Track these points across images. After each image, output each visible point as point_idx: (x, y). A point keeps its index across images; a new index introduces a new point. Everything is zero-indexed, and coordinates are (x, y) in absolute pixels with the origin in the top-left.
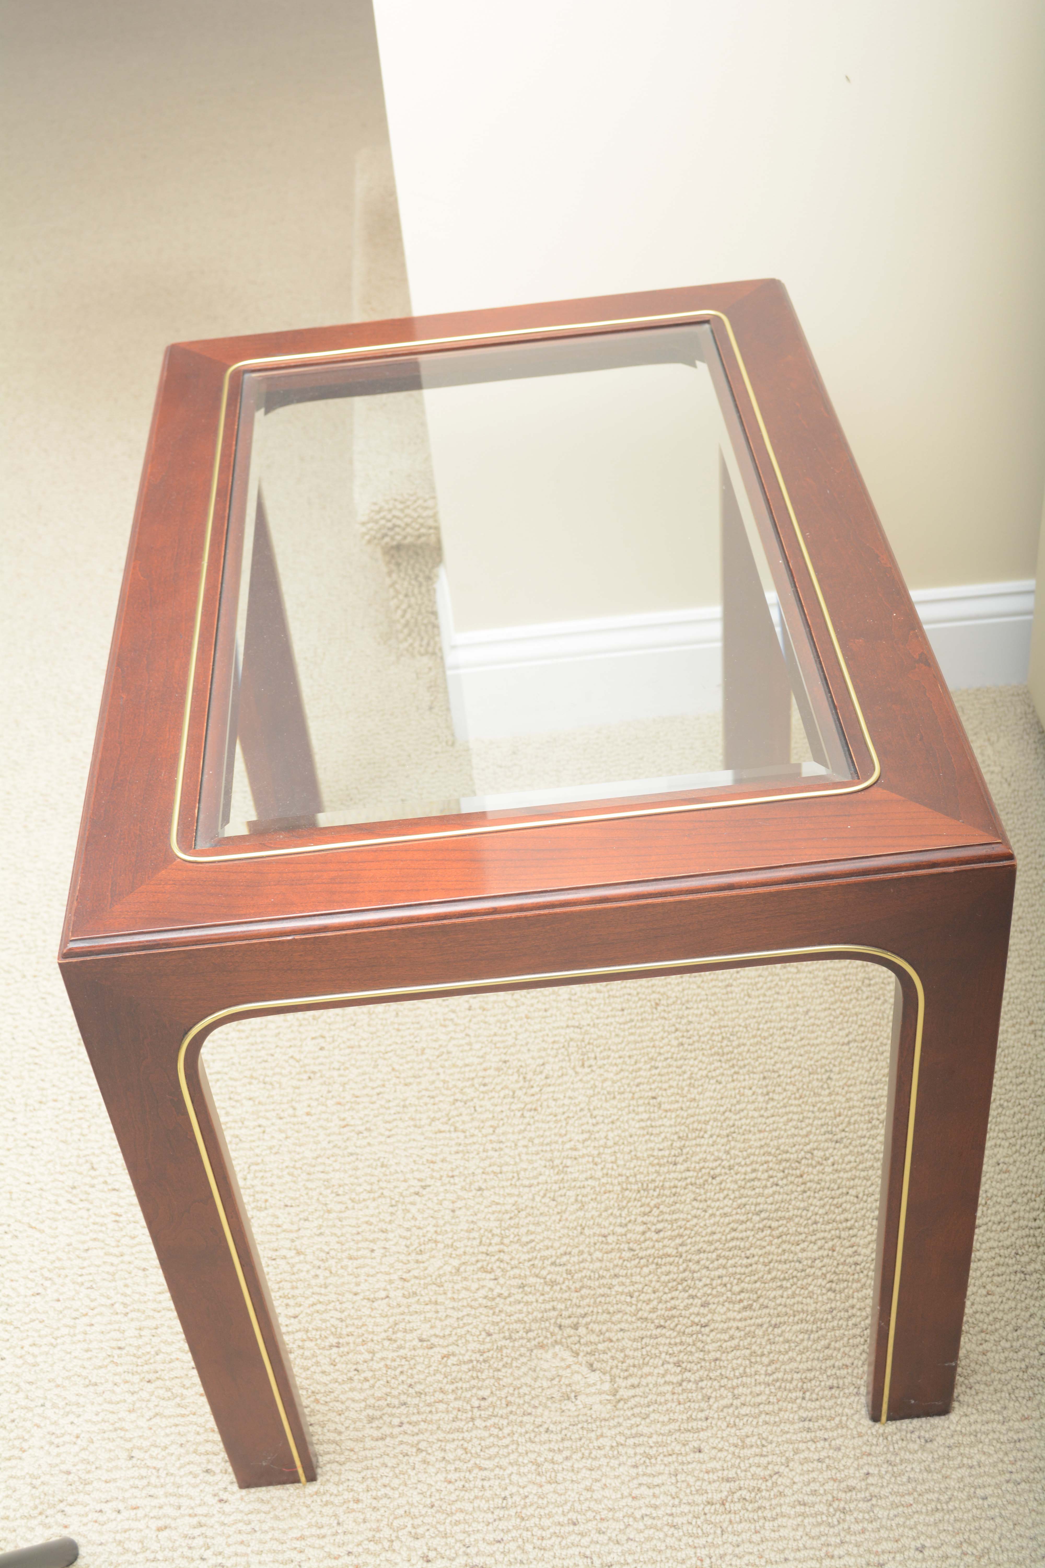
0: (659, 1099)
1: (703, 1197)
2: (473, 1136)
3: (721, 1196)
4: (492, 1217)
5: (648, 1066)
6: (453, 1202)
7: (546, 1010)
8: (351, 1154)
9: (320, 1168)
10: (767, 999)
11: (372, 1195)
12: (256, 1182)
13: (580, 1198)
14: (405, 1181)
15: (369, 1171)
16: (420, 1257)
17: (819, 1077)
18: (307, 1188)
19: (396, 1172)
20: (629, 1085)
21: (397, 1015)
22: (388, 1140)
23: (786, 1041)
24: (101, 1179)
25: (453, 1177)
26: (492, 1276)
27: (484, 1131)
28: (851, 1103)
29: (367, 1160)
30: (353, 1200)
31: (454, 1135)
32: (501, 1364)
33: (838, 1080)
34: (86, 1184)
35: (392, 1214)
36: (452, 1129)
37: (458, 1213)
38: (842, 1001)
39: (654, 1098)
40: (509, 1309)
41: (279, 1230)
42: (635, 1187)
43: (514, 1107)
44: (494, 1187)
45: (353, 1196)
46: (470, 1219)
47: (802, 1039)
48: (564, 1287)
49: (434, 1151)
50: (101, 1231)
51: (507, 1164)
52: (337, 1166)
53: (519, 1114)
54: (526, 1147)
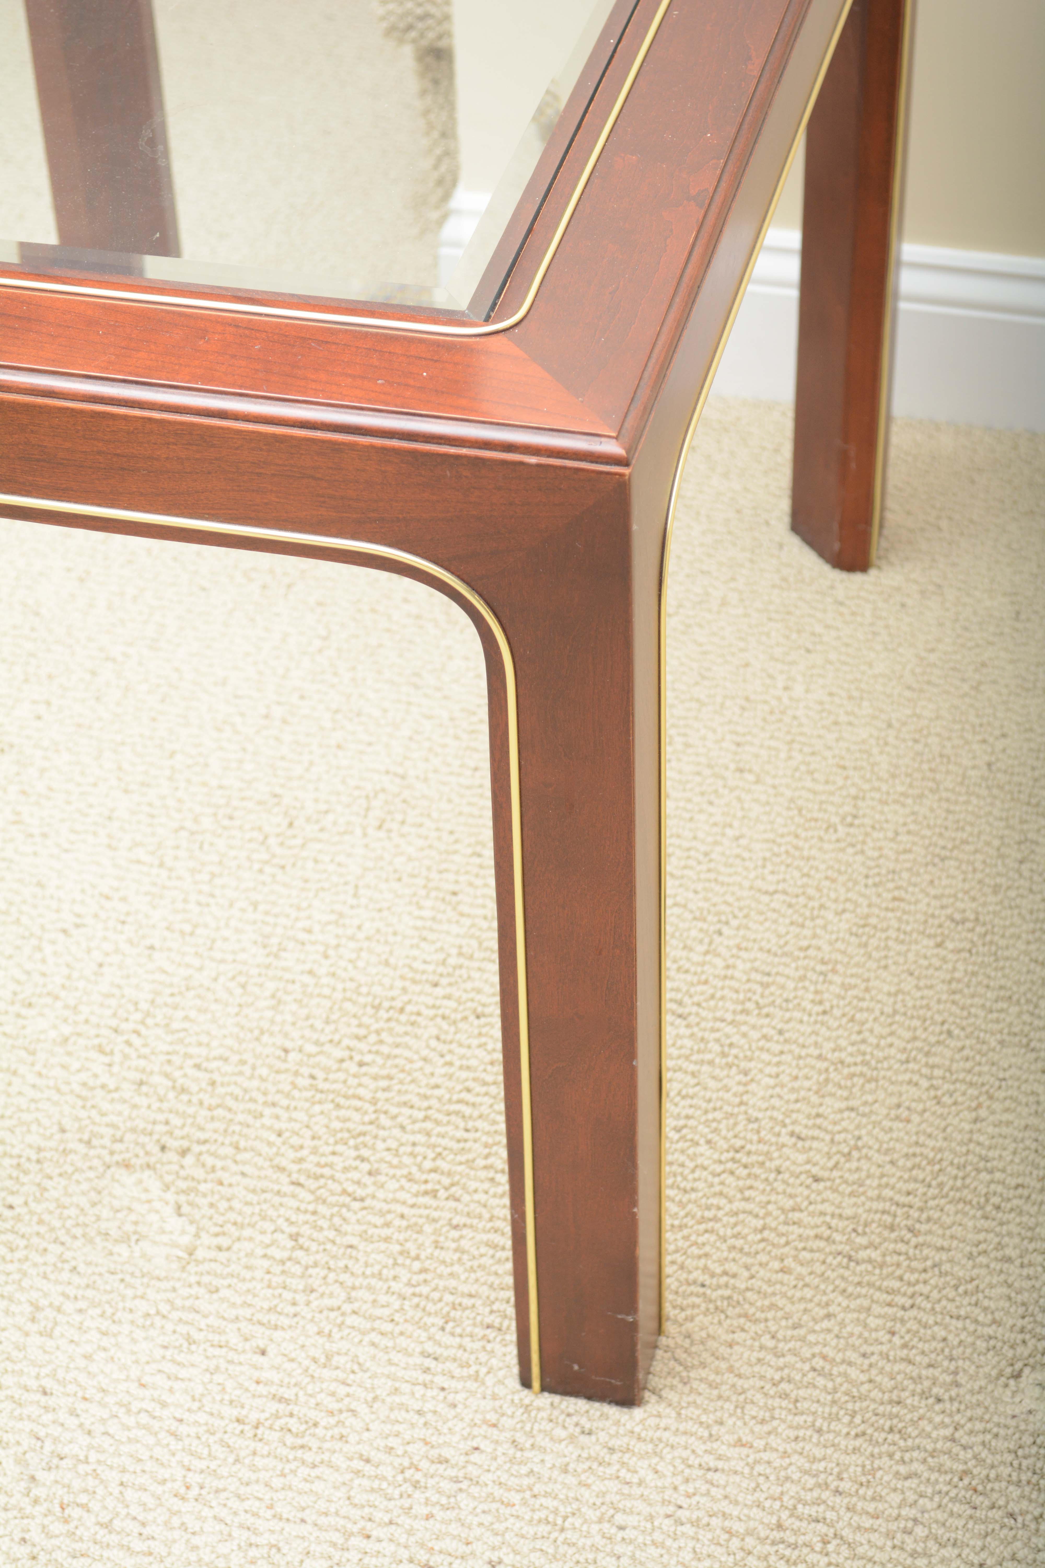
0: (460, 897)
1: (449, 1037)
2: (179, 878)
3: (475, 1042)
4: (146, 986)
5: (469, 851)
6: (107, 954)
7: (370, 744)
10: (689, 806)
13: (279, 994)
14: (58, 911)
16: (24, 1011)
17: (705, 926)
19: (52, 897)
20: (429, 869)
21: (163, 701)
22: (64, 855)
23: (685, 867)
25: (123, 922)
26: (107, 1060)
27: (198, 876)
28: (730, 972)
31: (154, 870)
32: (57, 1171)
33: (729, 938)
35: (18, 948)
36: (156, 862)
37: (105, 969)
38: (797, 836)
39: (455, 894)
40: (106, 1106)
42: (362, 1000)
43: (255, 856)
44: (170, 950)
46: (117, 981)
47: (709, 870)
48: (195, 1099)
49: (115, 884)
51: (206, 926)
53: (256, 866)
54: (243, 910)
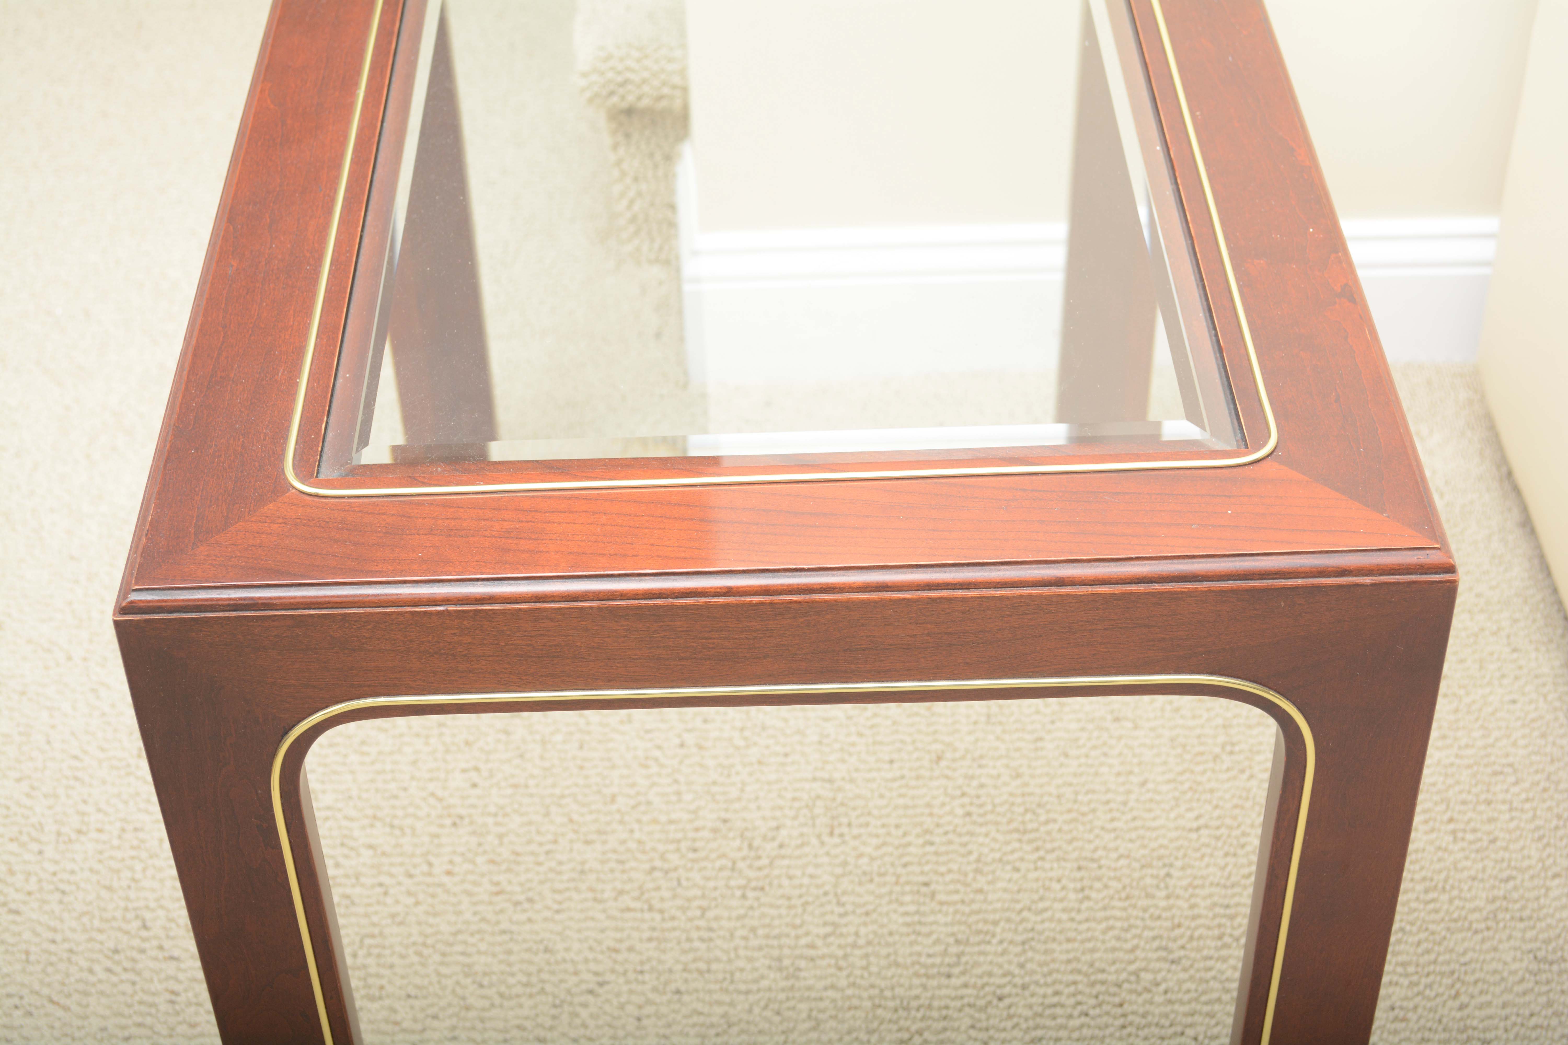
0: (933, 887)
1: (984, 1024)
2: (673, 918)
3: (1009, 1024)
4: (692, 1032)
5: (921, 841)
6: (640, 1007)
7: (786, 755)
8: (504, 932)
9: (459, 948)
10: (1090, 761)
11: (528, 990)
12: (370, 961)
13: (814, 1013)
14: (576, 973)
15: (526, 956)
17: (1155, 872)
18: (438, 974)
19: (565, 961)
20: (892, 865)
21: (581, 747)
22: (558, 917)
23: (1113, 820)
24: (155, 943)
25: (642, 972)
27: (690, 914)
28: (1196, 911)
29: (525, 941)
30: (501, 995)
31: (647, 916)
33: (1180, 878)
34: (133, 948)
35: (554, 1017)
36: (646, 907)
37: (645, 1022)
38: (1192, 772)
39: (926, 884)
41: (397, 1028)
42: (891, 1004)
43: (733, 883)
44: (697, 991)
45: (503, 989)
46: (662, 1031)
47: (1134, 819)
49: (618, 935)
50: (150, 1014)
51: (718, 960)
52: (483, 947)
53: (738, 893)
54: (745, 938)
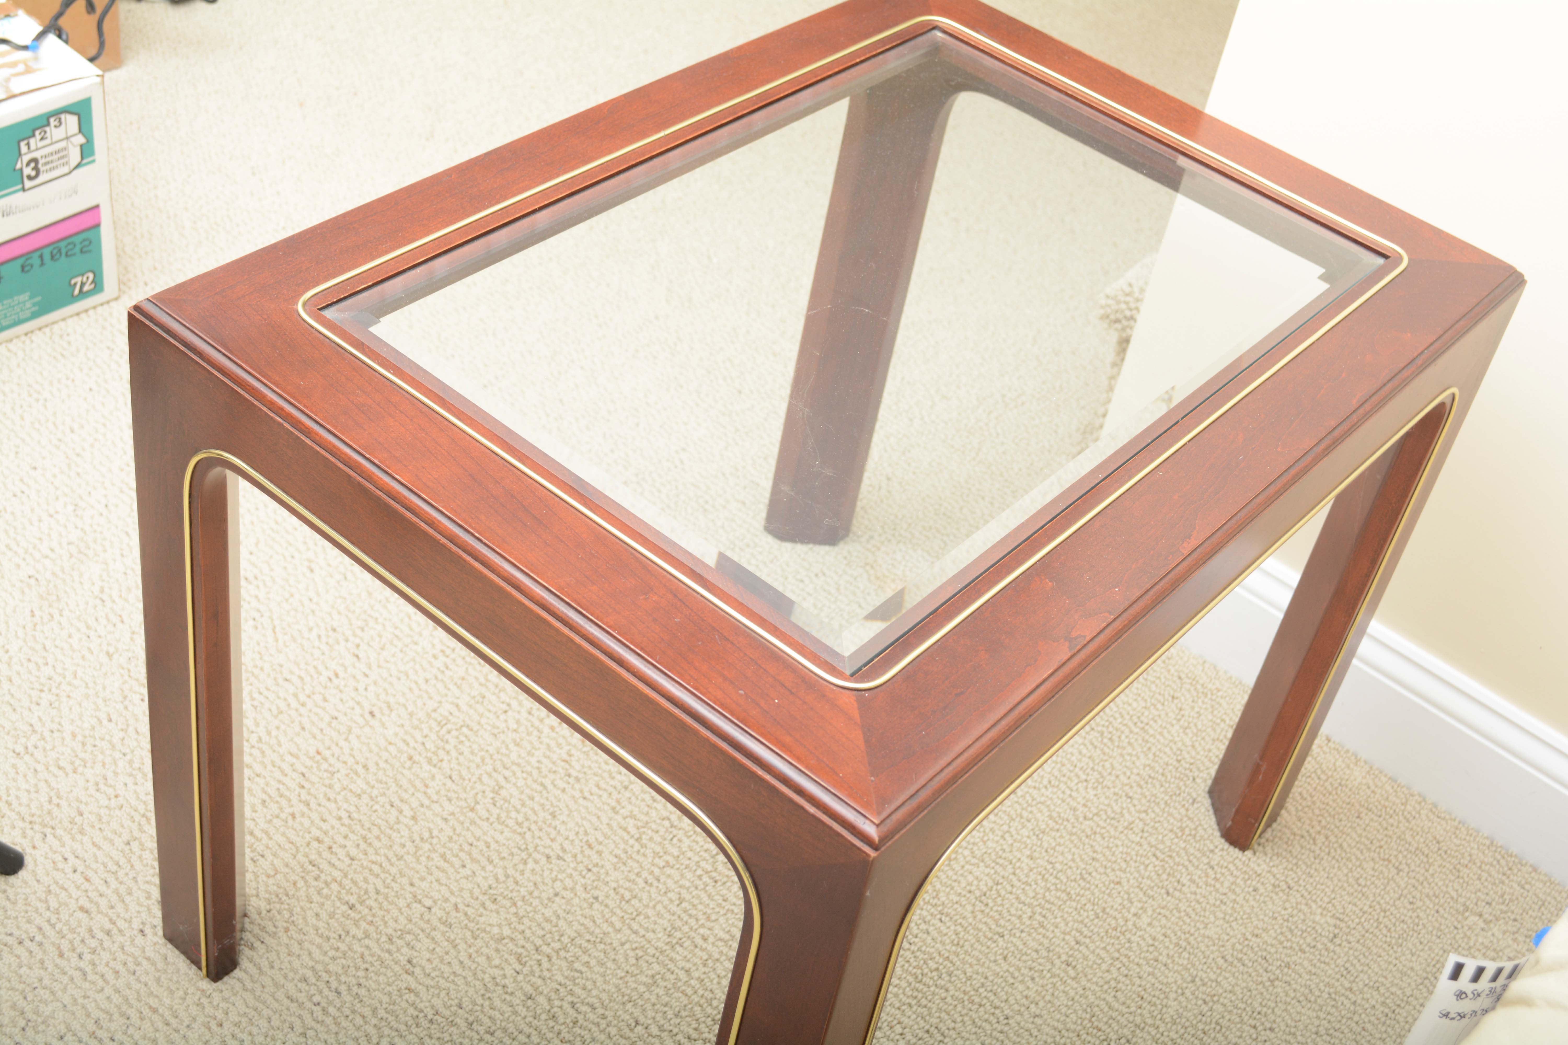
2: (644, 855)
4: (576, 926)
6: (565, 889)
8: (542, 784)
9: (507, 773)
10: (1016, 974)
11: (516, 827)
12: (453, 741)
13: (658, 977)
14: (552, 840)
15: (537, 807)
16: (488, 904)
18: (480, 779)
19: (555, 828)
22: (581, 801)
23: (987, 1021)
24: (357, 641)
25: (589, 870)
26: (518, 967)
27: (657, 861)
29: (547, 799)
30: (498, 818)
31: (632, 842)
32: (438, 1035)
34: (344, 635)
35: (512, 854)
36: (637, 836)
37: (557, 899)
40: (497, 1003)
41: (423, 789)
43: (703, 864)
44: (606, 906)
45: (503, 815)
46: (560, 912)
47: (1001, 1032)
48: (557, 1028)
49: (601, 839)
50: (311, 676)
51: (640, 900)
52: (521, 783)
53: (699, 872)
54: (671, 901)
